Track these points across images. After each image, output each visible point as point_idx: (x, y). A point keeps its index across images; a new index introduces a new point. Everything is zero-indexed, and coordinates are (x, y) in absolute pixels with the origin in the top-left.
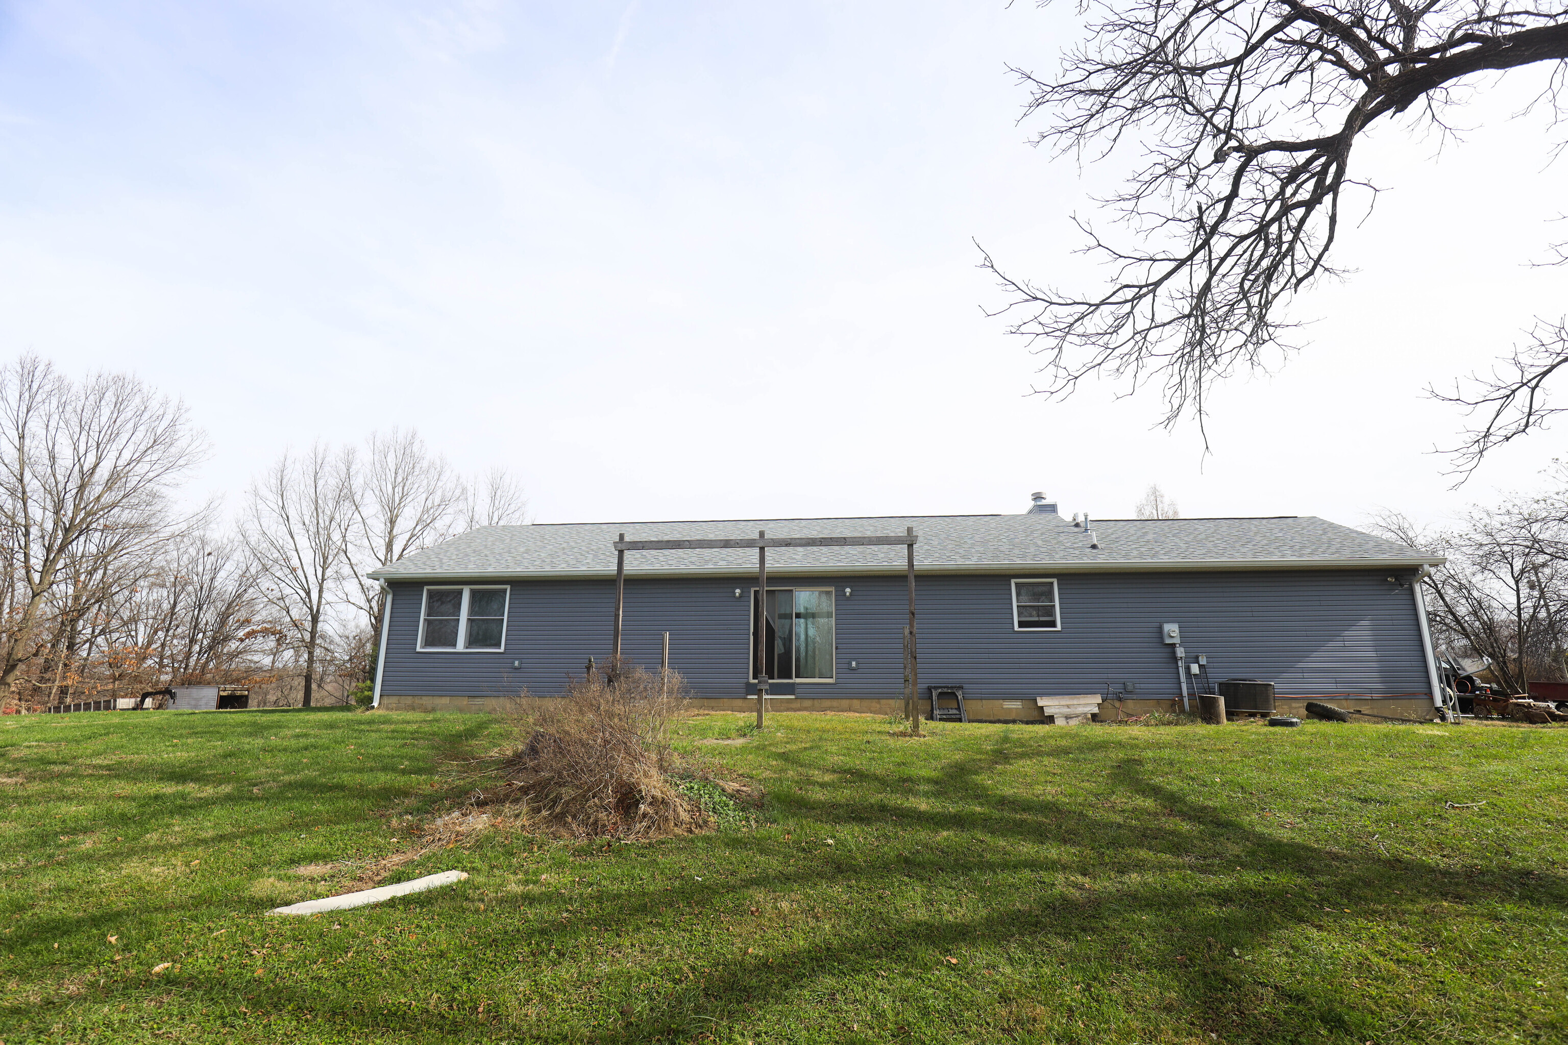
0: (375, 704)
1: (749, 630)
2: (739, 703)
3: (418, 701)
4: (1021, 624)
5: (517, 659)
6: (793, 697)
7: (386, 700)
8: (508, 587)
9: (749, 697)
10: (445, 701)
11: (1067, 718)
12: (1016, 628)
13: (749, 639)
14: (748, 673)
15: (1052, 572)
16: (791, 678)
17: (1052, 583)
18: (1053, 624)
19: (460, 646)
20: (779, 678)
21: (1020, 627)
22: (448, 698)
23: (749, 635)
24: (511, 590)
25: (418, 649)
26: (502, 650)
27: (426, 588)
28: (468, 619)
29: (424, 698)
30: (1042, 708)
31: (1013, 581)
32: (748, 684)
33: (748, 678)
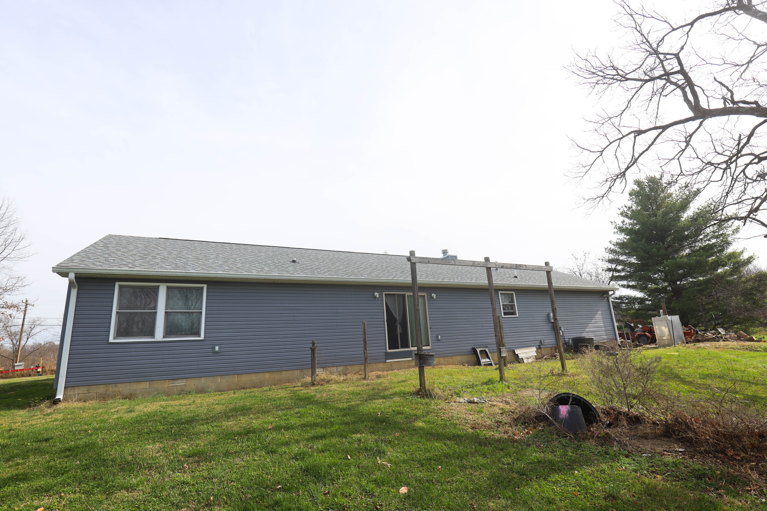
0: (60, 396)
1: (384, 318)
2: (381, 365)
3: (111, 389)
4: (505, 314)
5: (217, 345)
6: (411, 359)
7: (70, 392)
8: (205, 286)
9: (387, 361)
10: (145, 386)
11: (528, 358)
12: (503, 316)
13: (384, 325)
14: (386, 346)
15: (513, 288)
16: (408, 347)
17: (513, 294)
18: (514, 313)
19: (159, 335)
20: (402, 347)
21: (504, 315)
22: (148, 383)
23: (384, 321)
24: (207, 289)
25: (111, 340)
26: (202, 337)
27: (117, 285)
28: (166, 312)
29: (119, 385)
30: (517, 355)
31: (500, 292)
32: (386, 353)
33: (386, 349)
